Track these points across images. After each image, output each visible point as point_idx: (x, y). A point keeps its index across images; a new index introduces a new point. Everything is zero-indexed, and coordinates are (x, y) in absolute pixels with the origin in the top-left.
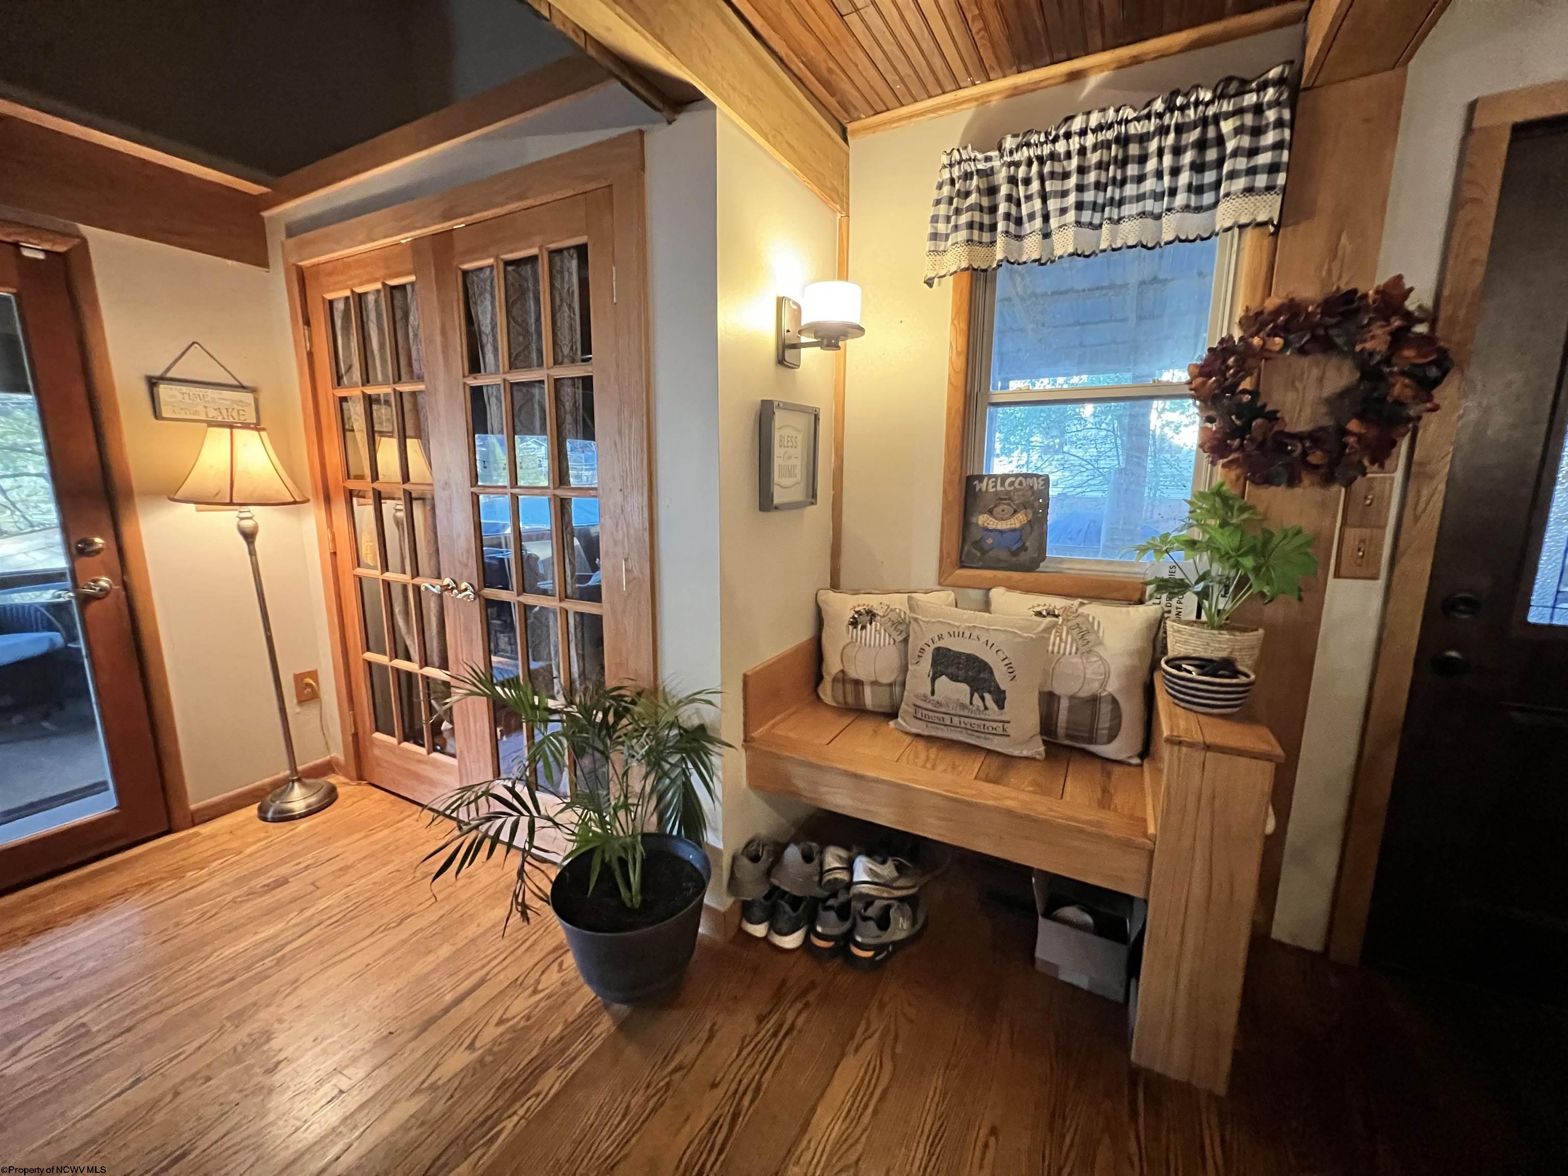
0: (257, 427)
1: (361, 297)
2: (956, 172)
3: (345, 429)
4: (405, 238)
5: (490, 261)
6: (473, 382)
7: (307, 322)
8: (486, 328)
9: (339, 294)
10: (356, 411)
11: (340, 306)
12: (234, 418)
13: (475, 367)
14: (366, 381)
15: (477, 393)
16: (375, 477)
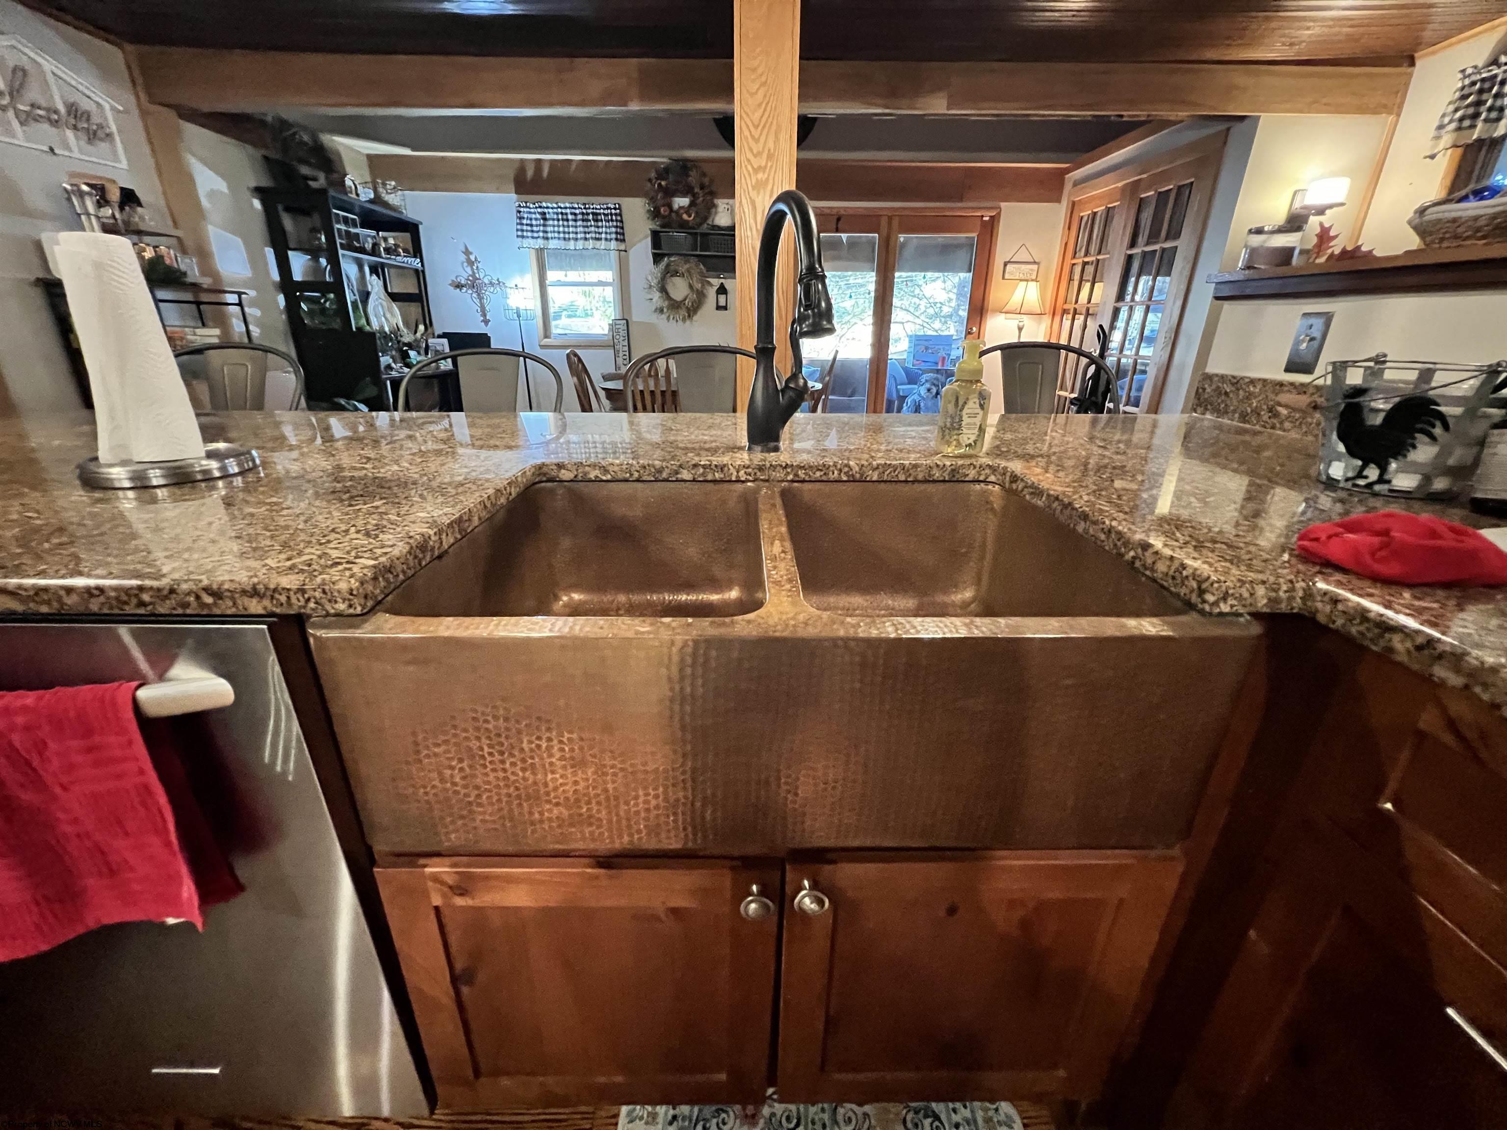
0: (1036, 280)
1: (1095, 214)
2: (1467, 82)
3: (1071, 279)
4: (1120, 185)
5: (1152, 193)
6: (1129, 252)
7: (1069, 228)
8: (1143, 225)
9: (1086, 213)
10: (1078, 270)
11: (1085, 219)
12: (1029, 277)
13: (1133, 244)
14: (1086, 255)
15: (1130, 259)
16: (1076, 302)
